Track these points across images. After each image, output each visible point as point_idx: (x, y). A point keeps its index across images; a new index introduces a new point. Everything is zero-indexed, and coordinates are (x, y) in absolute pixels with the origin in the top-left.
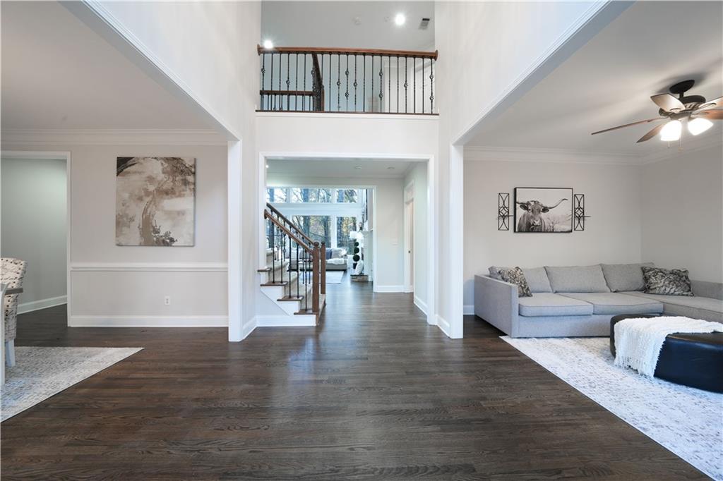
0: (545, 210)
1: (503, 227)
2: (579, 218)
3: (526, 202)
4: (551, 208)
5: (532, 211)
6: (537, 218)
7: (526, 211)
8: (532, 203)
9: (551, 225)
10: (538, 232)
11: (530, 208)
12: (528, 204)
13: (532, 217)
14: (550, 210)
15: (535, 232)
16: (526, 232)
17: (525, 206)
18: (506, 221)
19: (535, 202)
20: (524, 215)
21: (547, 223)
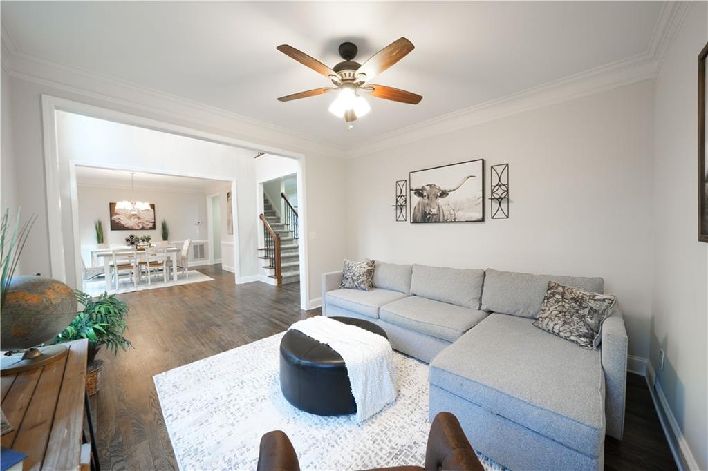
0: (444, 194)
1: (401, 218)
2: (500, 200)
3: (421, 188)
4: (451, 191)
5: (428, 197)
6: (433, 205)
7: (421, 198)
8: (428, 188)
9: (452, 212)
10: (435, 222)
11: (425, 194)
12: (423, 189)
13: (427, 204)
14: (449, 193)
15: (431, 222)
16: (421, 222)
17: (419, 193)
18: (404, 211)
19: (431, 186)
20: (419, 204)
21: (447, 212)
